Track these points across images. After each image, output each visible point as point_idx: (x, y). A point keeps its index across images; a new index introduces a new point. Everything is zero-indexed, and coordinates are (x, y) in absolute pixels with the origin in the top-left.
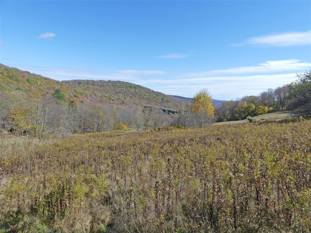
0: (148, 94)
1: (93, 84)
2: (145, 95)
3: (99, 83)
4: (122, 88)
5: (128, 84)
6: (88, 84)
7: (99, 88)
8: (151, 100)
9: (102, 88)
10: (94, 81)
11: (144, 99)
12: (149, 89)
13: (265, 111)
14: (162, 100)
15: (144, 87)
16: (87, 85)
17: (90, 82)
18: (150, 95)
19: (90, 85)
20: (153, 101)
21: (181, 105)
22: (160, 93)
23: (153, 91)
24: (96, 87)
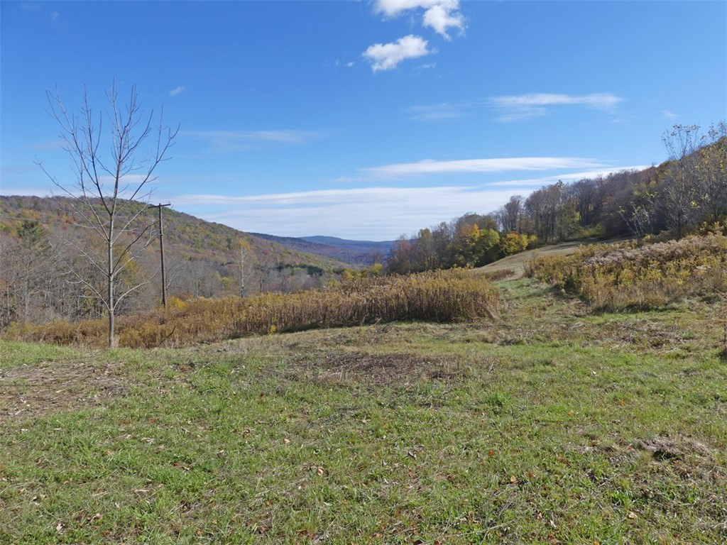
0: (191, 229)
1: (34, 207)
2: (184, 232)
3: (53, 203)
4: (120, 215)
5: (136, 205)
6: (20, 206)
7: (55, 216)
8: (200, 244)
9: (64, 218)
10: (38, 198)
11: (182, 240)
12: (193, 218)
13: (523, 246)
14: (227, 243)
15: (178, 213)
16: (16, 209)
17: (26, 201)
18: (198, 231)
19: (26, 208)
20: (206, 245)
21: (274, 253)
22: (221, 225)
23: (203, 223)
24: (44, 213)
